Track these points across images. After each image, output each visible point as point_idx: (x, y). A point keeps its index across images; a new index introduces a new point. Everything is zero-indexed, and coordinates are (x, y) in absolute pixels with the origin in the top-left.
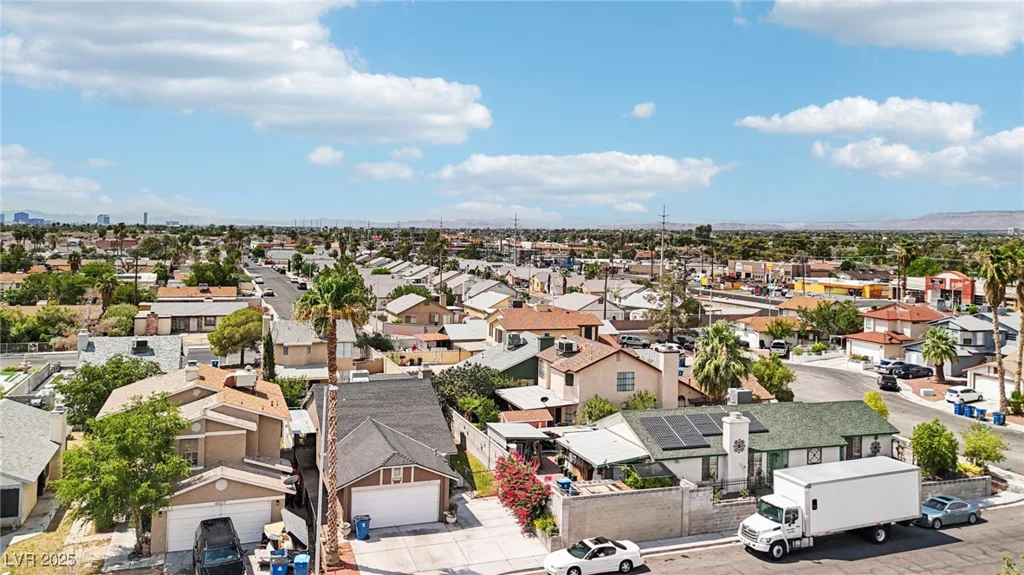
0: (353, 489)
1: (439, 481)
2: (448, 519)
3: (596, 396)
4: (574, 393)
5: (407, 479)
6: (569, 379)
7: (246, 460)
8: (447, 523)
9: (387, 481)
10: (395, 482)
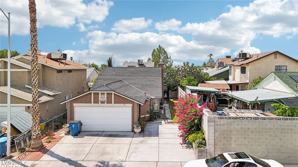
0: (75, 104)
1: (131, 105)
2: (135, 130)
3: (260, 77)
4: (246, 77)
5: (109, 101)
6: (243, 71)
7: (26, 86)
8: (135, 133)
9: (96, 101)
10: (102, 102)
